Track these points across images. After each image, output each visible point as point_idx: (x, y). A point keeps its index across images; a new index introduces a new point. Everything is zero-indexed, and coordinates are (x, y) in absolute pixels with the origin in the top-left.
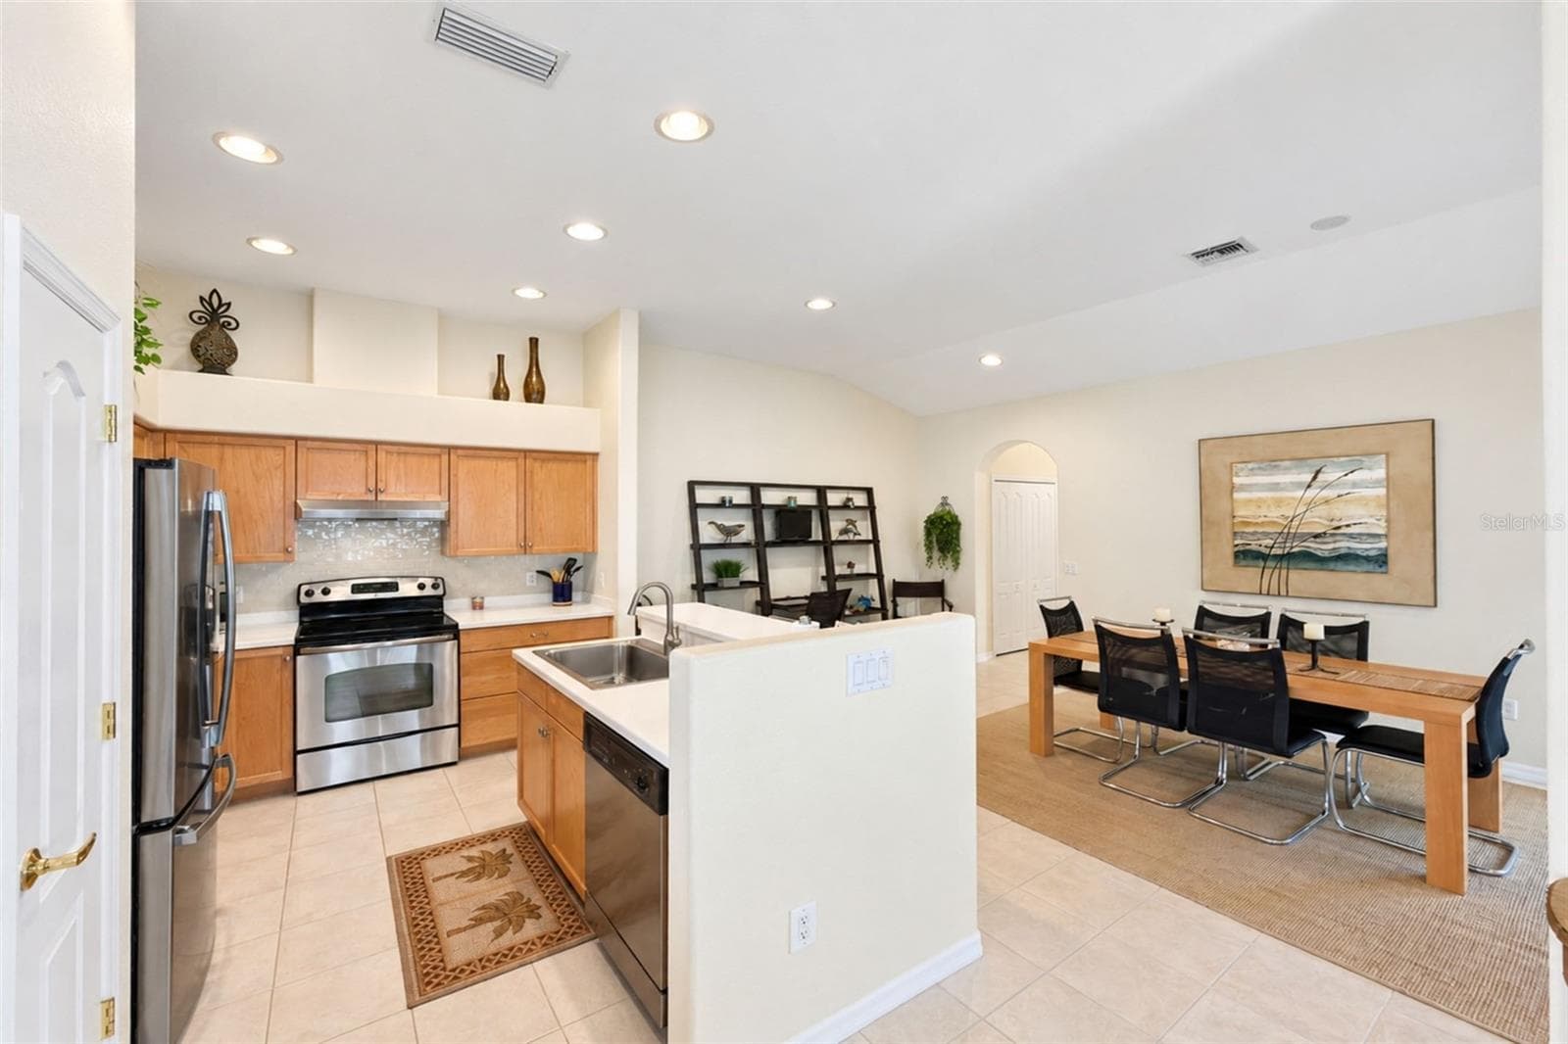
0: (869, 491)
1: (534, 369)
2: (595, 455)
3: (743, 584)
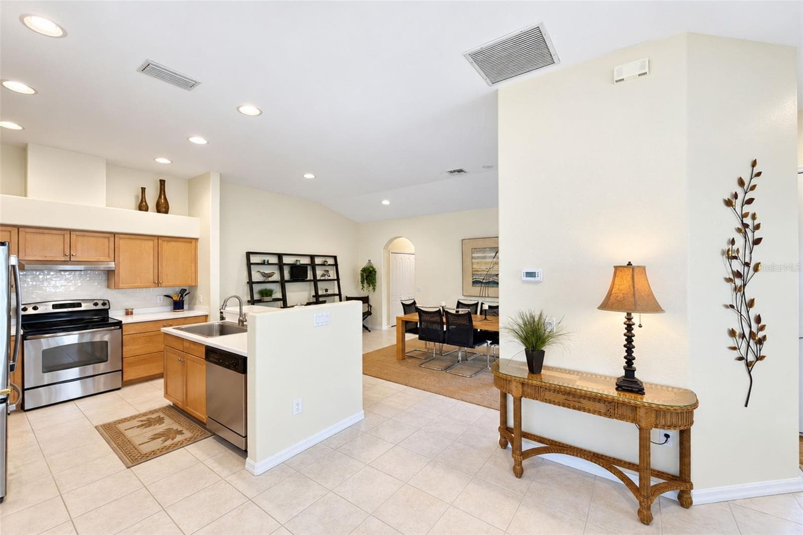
0: (335, 258)
1: (163, 193)
2: (196, 239)
3: (274, 300)
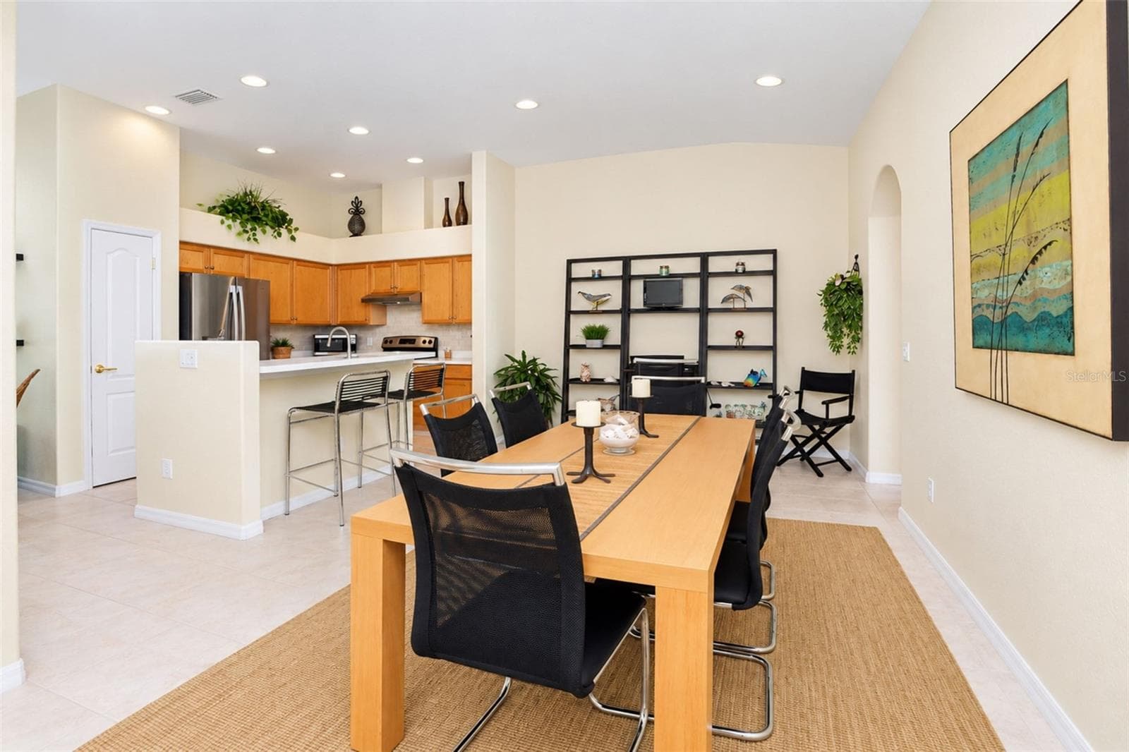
0: (773, 255)
3: (605, 347)
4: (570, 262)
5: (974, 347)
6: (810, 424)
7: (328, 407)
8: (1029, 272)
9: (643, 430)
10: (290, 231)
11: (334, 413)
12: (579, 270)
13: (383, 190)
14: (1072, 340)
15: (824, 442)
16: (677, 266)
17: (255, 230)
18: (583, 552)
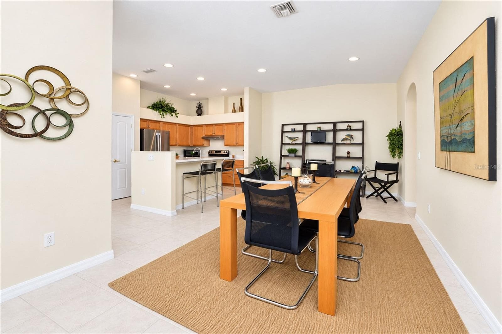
0: (363, 123)
1: (241, 105)
3: (296, 156)
4: (283, 125)
5: (441, 151)
6: (380, 183)
7: (196, 173)
8: (459, 124)
9: (314, 181)
10: (176, 114)
11: (199, 175)
12: (286, 128)
13: (209, 100)
14: (474, 147)
15: (386, 190)
16: (325, 127)
17: (164, 114)
18: (298, 210)
